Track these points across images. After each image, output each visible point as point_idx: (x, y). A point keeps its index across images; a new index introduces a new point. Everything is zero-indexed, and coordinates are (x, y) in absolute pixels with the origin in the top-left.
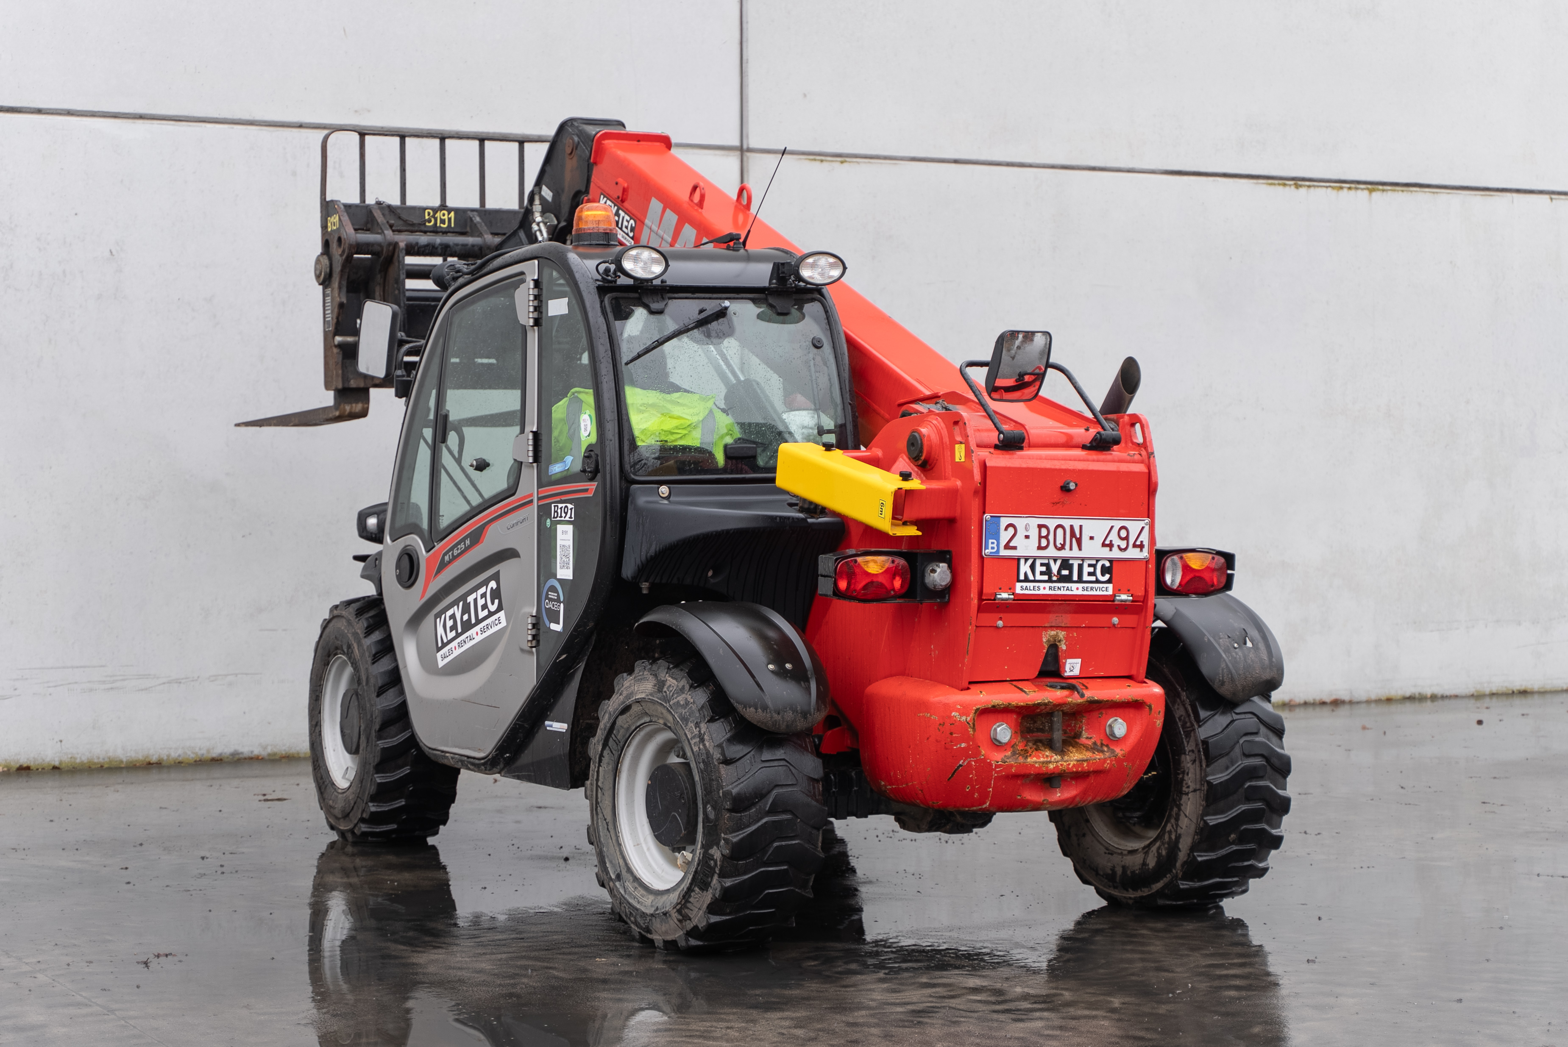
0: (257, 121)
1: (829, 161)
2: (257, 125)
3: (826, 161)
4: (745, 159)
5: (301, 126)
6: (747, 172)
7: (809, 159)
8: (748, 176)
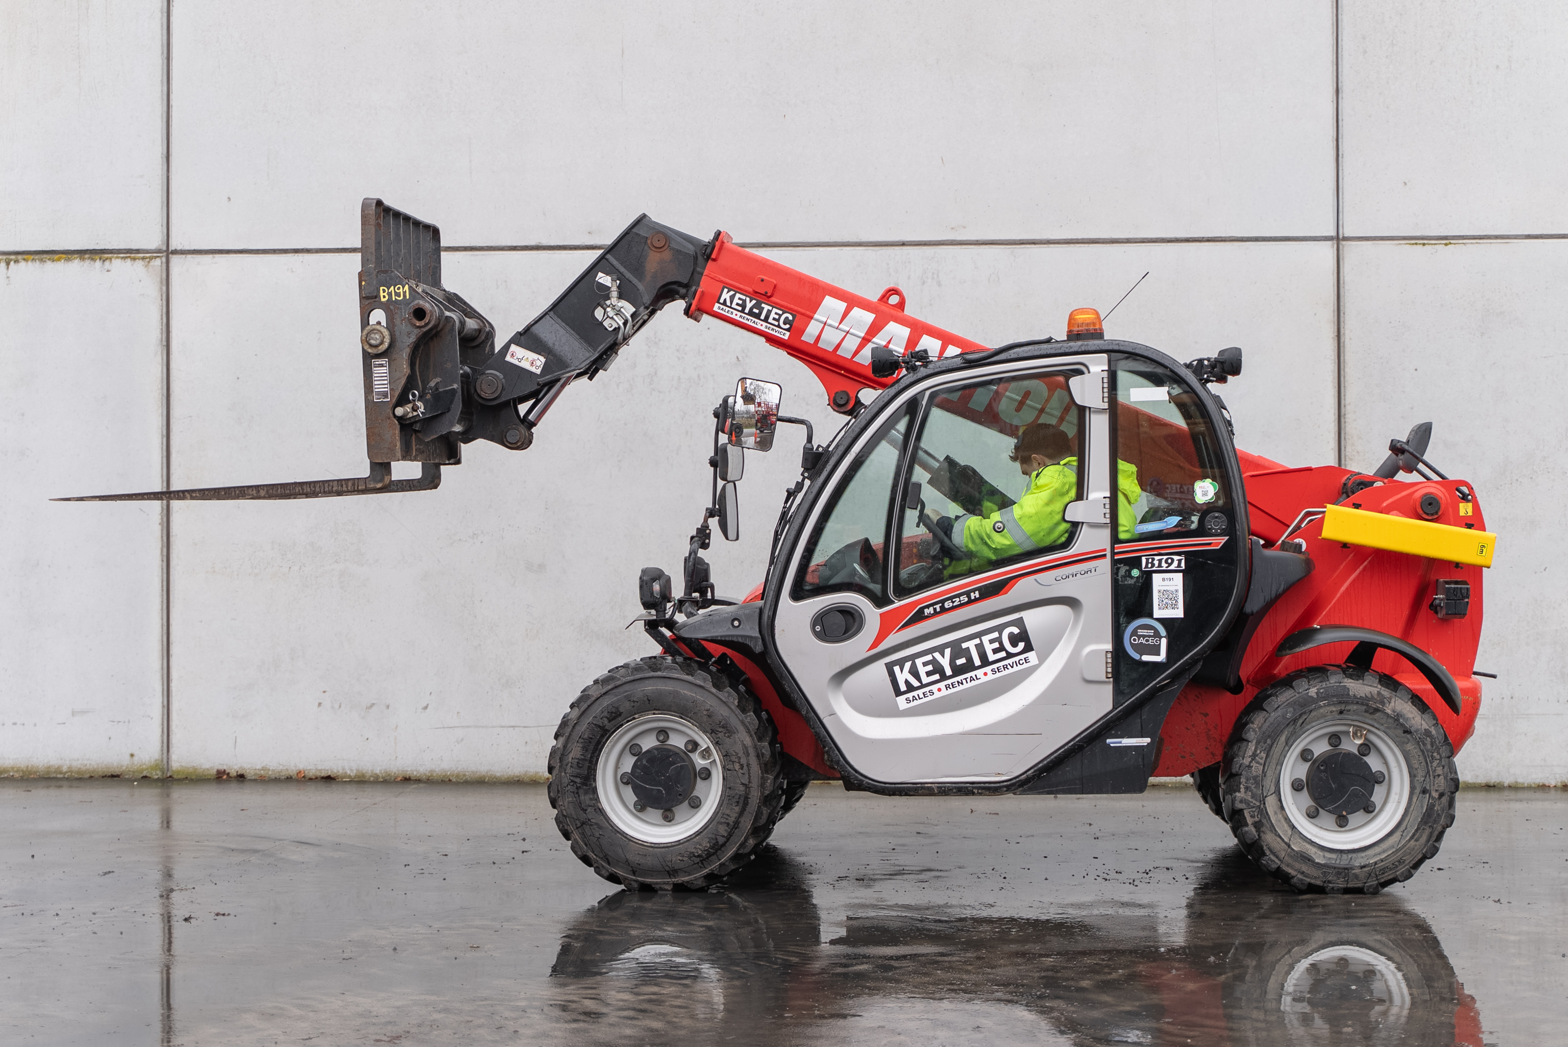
0: (863, 242)
1: (1432, 244)
2: (865, 246)
3: (1429, 244)
4: (1341, 247)
5: (903, 244)
6: (1343, 259)
7: (1410, 244)
8: (1344, 263)
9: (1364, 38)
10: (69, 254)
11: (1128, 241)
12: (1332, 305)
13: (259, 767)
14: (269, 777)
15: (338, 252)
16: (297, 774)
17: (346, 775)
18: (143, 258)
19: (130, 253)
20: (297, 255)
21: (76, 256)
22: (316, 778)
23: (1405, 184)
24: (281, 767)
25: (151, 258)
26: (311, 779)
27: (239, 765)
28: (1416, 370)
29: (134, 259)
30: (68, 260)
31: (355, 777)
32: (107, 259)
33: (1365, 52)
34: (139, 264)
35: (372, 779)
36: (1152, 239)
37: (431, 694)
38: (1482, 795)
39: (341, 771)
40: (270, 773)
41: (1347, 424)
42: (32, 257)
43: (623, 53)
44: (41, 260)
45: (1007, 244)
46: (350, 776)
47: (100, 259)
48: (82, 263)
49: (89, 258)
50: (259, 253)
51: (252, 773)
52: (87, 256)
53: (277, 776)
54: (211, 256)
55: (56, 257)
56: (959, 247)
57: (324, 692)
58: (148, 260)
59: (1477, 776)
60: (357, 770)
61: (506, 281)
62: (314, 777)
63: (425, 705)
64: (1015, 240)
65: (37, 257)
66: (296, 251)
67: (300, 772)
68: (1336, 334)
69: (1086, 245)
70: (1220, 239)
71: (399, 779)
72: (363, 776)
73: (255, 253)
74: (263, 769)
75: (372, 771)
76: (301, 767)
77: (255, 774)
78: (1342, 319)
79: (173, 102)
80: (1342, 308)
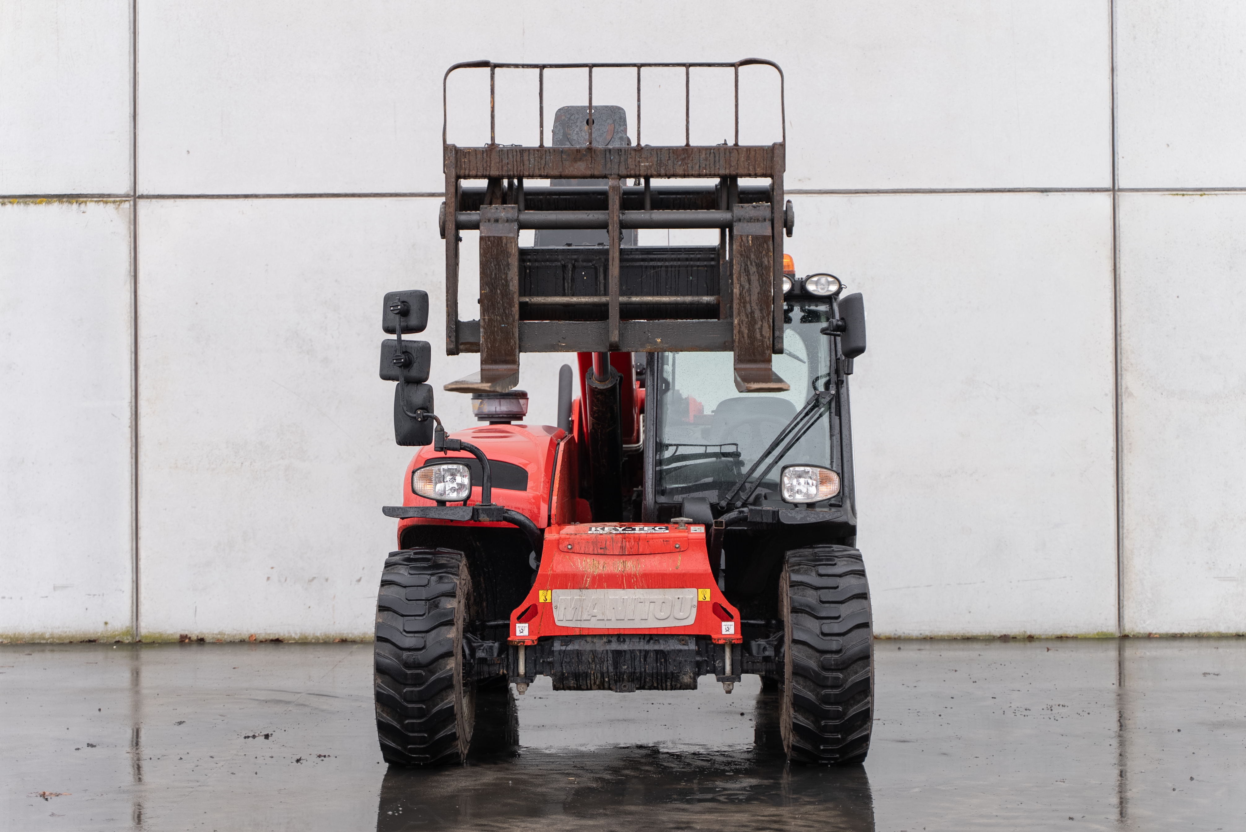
1: (1190, 195)
3: (1187, 195)
4: (1116, 197)
6: (1118, 207)
7: (1172, 195)
8: (1119, 210)
9: (1134, 27)
10: (49, 198)
11: (944, 191)
12: (1110, 244)
13: (216, 632)
14: (225, 641)
15: (282, 197)
16: (249, 637)
17: (291, 638)
18: (114, 202)
19: (102, 198)
20: (247, 199)
21: (55, 199)
22: (266, 641)
23: (1168, 145)
24: (235, 632)
25: (121, 202)
26: (261, 642)
27: (199, 631)
28: (1178, 297)
29: (106, 202)
30: (49, 203)
31: (299, 640)
32: (82, 202)
33: (1135, 38)
34: (111, 207)
35: (313, 641)
36: (963, 189)
37: (363, 568)
38: (1233, 643)
39: (287, 635)
40: (226, 637)
41: (1122, 341)
42: (17, 200)
43: (524, 33)
44: (26, 203)
45: (844, 193)
46: (294, 639)
47: (77, 203)
48: (61, 206)
49: (67, 201)
50: (214, 198)
51: (210, 637)
52: (65, 200)
53: (232, 639)
54: (172, 200)
55: (39, 200)
56: (805, 195)
57: (272, 568)
58: (118, 203)
59: (1229, 628)
60: (301, 634)
61: (425, 223)
62: (264, 640)
63: (358, 578)
64: (851, 190)
65: (21, 200)
66: (246, 196)
67: (252, 636)
68: (1113, 268)
69: (910, 194)
70: (1018, 190)
71: (337, 641)
72: (306, 638)
73: (211, 198)
74: (220, 633)
75: (314, 634)
76: (252, 631)
77: (213, 638)
78: (1117, 256)
79: (140, 69)
80: (1117, 247)
